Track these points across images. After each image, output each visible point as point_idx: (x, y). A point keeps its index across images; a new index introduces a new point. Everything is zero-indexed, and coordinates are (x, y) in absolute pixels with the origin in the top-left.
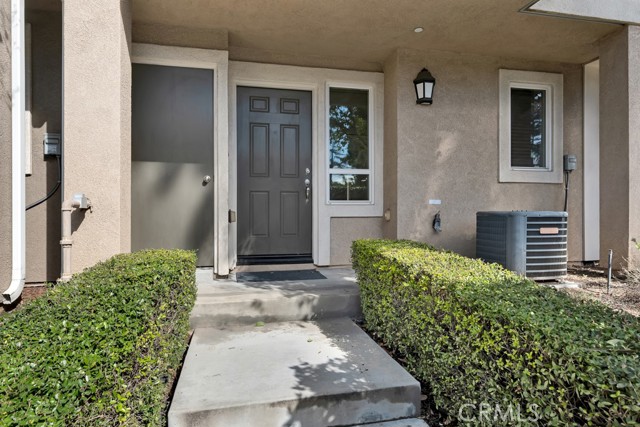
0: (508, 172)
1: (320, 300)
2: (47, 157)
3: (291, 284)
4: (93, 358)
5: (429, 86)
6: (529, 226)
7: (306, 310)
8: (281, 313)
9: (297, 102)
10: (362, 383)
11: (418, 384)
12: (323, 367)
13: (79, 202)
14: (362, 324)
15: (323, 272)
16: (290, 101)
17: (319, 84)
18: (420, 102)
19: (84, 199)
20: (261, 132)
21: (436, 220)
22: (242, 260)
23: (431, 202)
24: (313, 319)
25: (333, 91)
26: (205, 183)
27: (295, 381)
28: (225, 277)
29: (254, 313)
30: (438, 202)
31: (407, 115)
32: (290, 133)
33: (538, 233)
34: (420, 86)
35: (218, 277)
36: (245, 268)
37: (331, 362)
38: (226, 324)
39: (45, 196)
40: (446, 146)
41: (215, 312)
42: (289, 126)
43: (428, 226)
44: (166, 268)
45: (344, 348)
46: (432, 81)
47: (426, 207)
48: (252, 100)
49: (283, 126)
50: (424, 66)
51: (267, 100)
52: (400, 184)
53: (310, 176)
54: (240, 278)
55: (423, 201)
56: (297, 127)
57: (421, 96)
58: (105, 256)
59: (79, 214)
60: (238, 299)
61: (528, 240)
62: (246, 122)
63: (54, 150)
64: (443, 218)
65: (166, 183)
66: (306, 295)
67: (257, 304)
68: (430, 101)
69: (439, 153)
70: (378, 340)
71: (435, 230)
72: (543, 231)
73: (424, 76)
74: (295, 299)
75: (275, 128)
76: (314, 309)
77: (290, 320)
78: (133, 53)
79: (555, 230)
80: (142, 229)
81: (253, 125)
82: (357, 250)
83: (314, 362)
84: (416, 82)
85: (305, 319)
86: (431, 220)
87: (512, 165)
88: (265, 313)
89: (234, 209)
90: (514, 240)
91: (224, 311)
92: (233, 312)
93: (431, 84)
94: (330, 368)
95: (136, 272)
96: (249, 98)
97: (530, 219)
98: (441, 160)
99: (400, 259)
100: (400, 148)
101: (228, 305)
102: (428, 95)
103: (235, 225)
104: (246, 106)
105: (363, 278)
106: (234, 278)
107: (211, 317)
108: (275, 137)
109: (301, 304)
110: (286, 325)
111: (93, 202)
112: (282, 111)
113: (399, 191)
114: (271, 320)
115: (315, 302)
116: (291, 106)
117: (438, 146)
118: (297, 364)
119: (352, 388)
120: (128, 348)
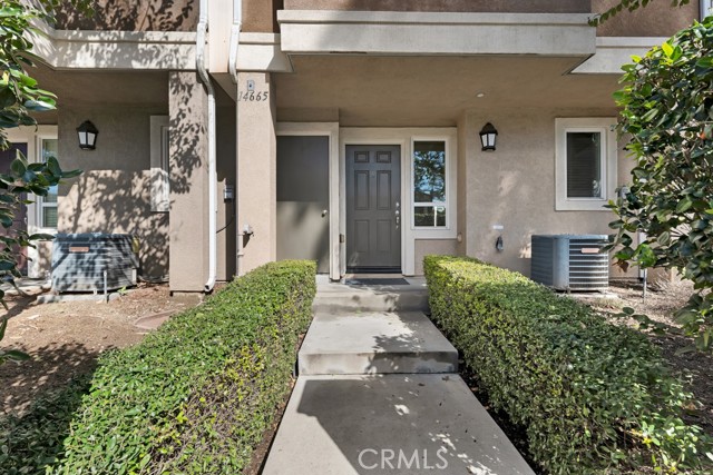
0: (564, 202)
1: (400, 298)
2: (226, 201)
3: (382, 287)
4: (263, 309)
5: (492, 136)
6: (571, 247)
7: (390, 304)
8: (372, 306)
9: (389, 153)
10: (419, 348)
11: (456, 351)
12: (394, 338)
13: (247, 229)
14: (429, 316)
15: (408, 280)
16: (385, 153)
17: (405, 139)
18: (485, 149)
19: (250, 227)
20: (362, 178)
21: (499, 242)
22: (349, 270)
23: (495, 227)
24: (395, 311)
25: (416, 143)
26: (323, 215)
27: (375, 344)
28: (336, 281)
29: (354, 305)
30: (501, 227)
31: (474, 159)
32: (384, 177)
33: (580, 252)
34: (484, 137)
35: (333, 281)
36: (351, 276)
37: (401, 336)
38: (335, 310)
39: (224, 225)
40: (507, 183)
41: (329, 303)
42: (384, 172)
43: (493, 247)
44: (297, 270)
45: (412, 329)
46: (495, 132)
47: (490, 232)
48: (356, 154)
49: (378, 172)
50: (488, 121)
51: (367, 153)
52: (468, 214)
53: (399, 209)
54: (347, 282)
55: (487, 227)
56: (389, 172)
57: (485, 145)
58: (262, 263)
59: (247, 237)
60: (344, 295)
61: (571, 258)
62: (352, 170)
63: (230, 195)
64: (505, 240)
65: (300, 217)
66: (390, 294)
67: (356, 299)
68: (493, 148)
69: (501, 189)
70: (440, 327)
71: (498, 251)
72: (584, 250)
73: (489, 129)
74: (382, 297)
75: (373, 173)
76: (396, 304)
77: (379, 311)
78: (277, 129)
79: (597, 250)
80: (282, 247)
81: (357, 173)
82: (426, 262)
83: (389, 335)
84: (481, 134)
85: (389, 311)
86: (494, 242)
87: (568, 196)
88: (362, 305)
89: (344, 233)
90: (558, 258)
91: (334, 302)
92: (340, 303)
93: (493, 135)
94: (399, 339)
95: (280, 272)
96: (355, 154)
97: (572, 241)
98: (502, 194)
99: (449, 268)
100: (468, 186)
101: (337, 298)
102: (491, 144)
103: (344, 244)
104: (352, 158)
105: (429, 283)
106: (344, 282)
107: (326, 306)
108: (373, 181)
109: (386, 300)
110: (375, 314)
111: (254, 229)
112: (378, 161)
113: (468, 219)
114: (366, 310)
115: (397, 299)
116: (385, 157)
117: (500, 183)
118: (378, 335)
119: (411, 350)
120: (278, 308)
